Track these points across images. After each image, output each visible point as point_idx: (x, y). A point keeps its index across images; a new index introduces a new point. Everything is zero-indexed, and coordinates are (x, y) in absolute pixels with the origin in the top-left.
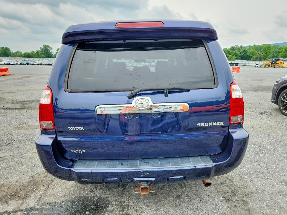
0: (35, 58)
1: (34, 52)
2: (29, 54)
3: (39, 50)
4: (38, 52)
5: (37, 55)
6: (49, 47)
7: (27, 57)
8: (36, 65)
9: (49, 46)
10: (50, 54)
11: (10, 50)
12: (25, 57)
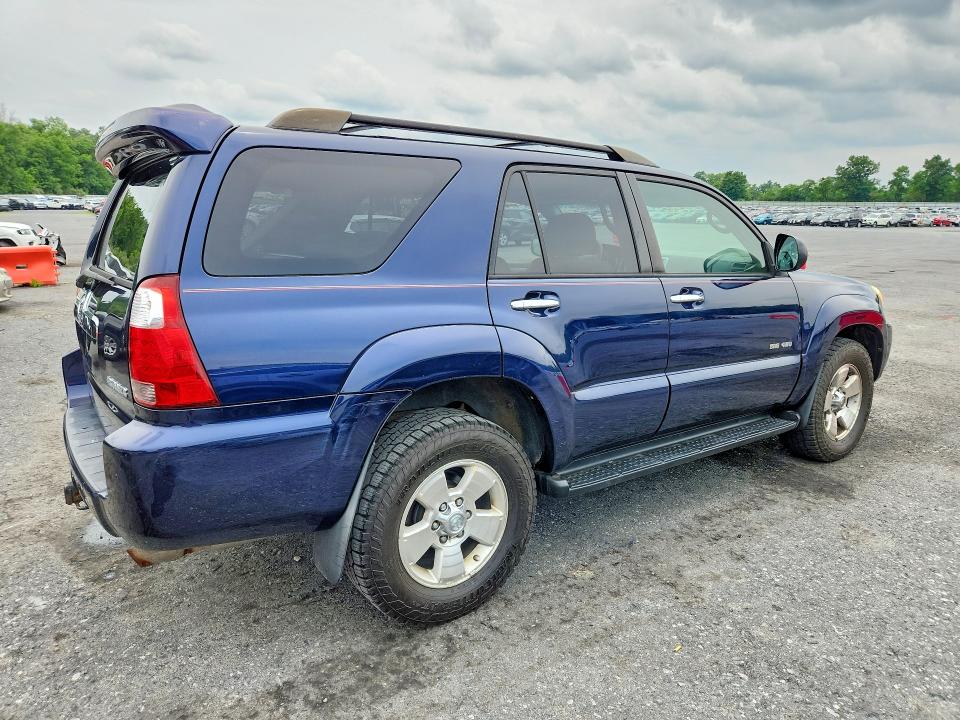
0: (810, 203)
1: (813, 182)
2: (797, 189)
3: (833, 174)
4: (826, 183)
5: (823, 192)
6: (870, 163)
7: (789, 200)
8: (792, 224)
9: (871, 158)
10: (866, 189)
11: (745, 181)
12: (782, 199)
